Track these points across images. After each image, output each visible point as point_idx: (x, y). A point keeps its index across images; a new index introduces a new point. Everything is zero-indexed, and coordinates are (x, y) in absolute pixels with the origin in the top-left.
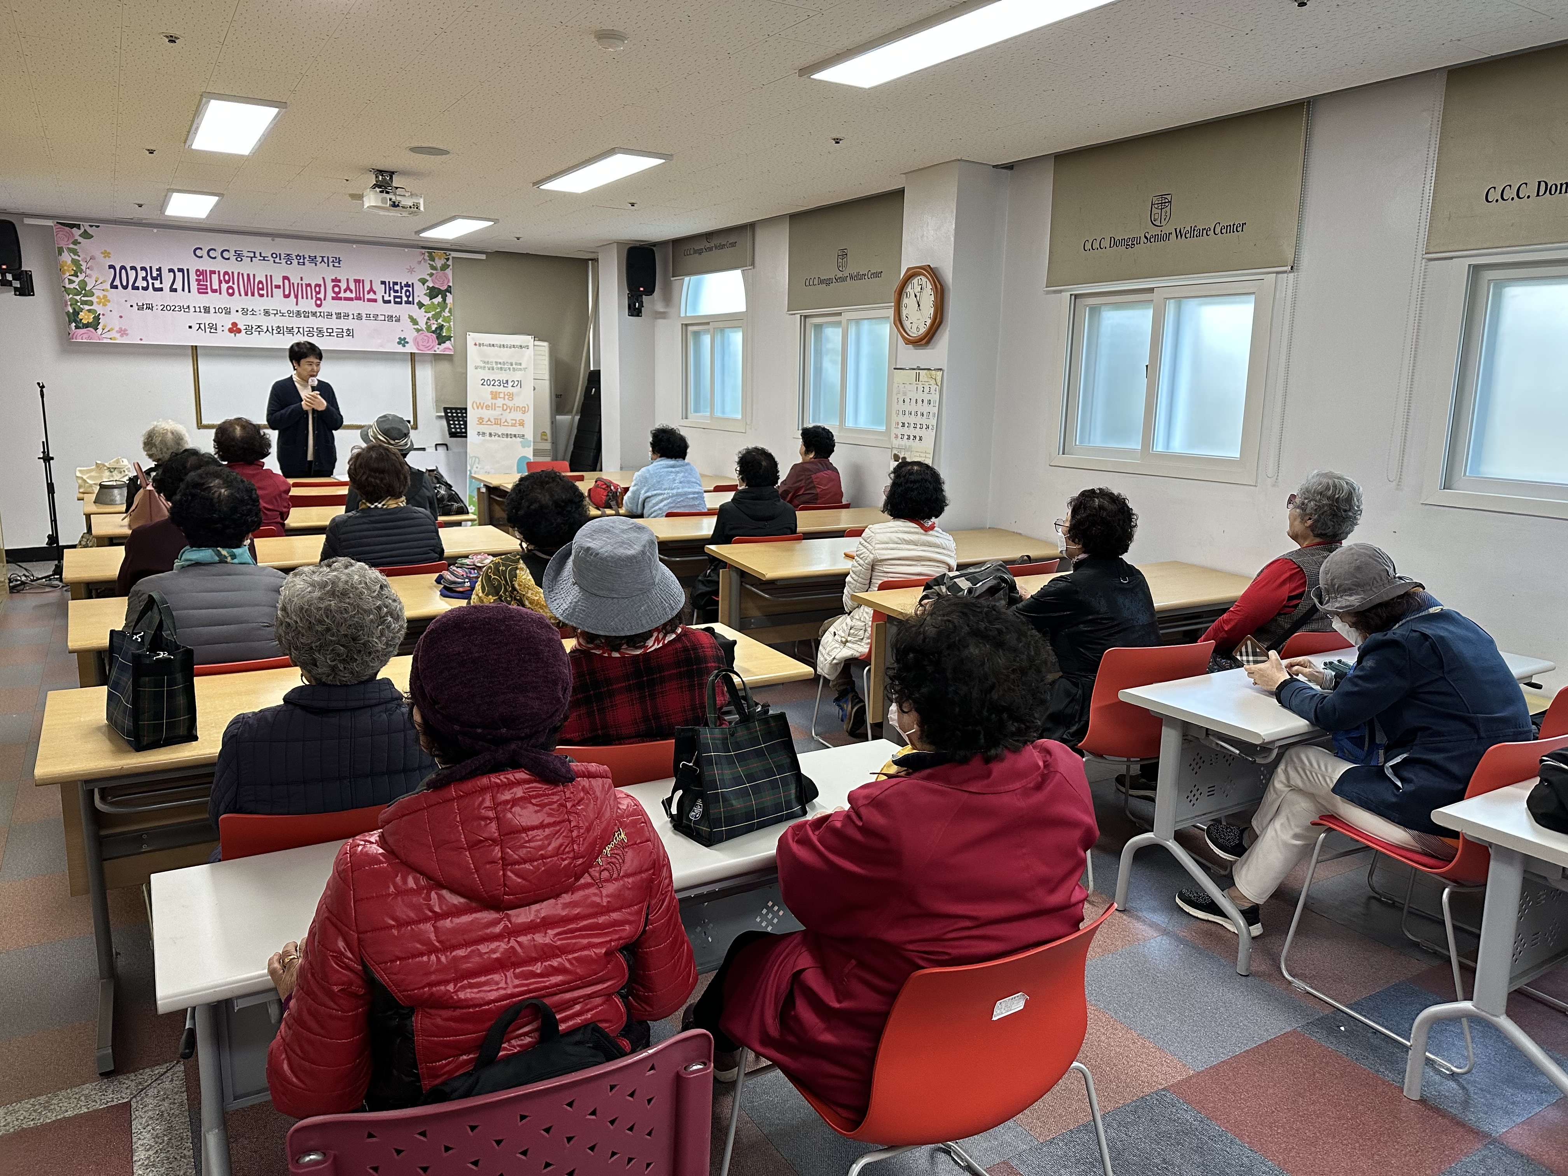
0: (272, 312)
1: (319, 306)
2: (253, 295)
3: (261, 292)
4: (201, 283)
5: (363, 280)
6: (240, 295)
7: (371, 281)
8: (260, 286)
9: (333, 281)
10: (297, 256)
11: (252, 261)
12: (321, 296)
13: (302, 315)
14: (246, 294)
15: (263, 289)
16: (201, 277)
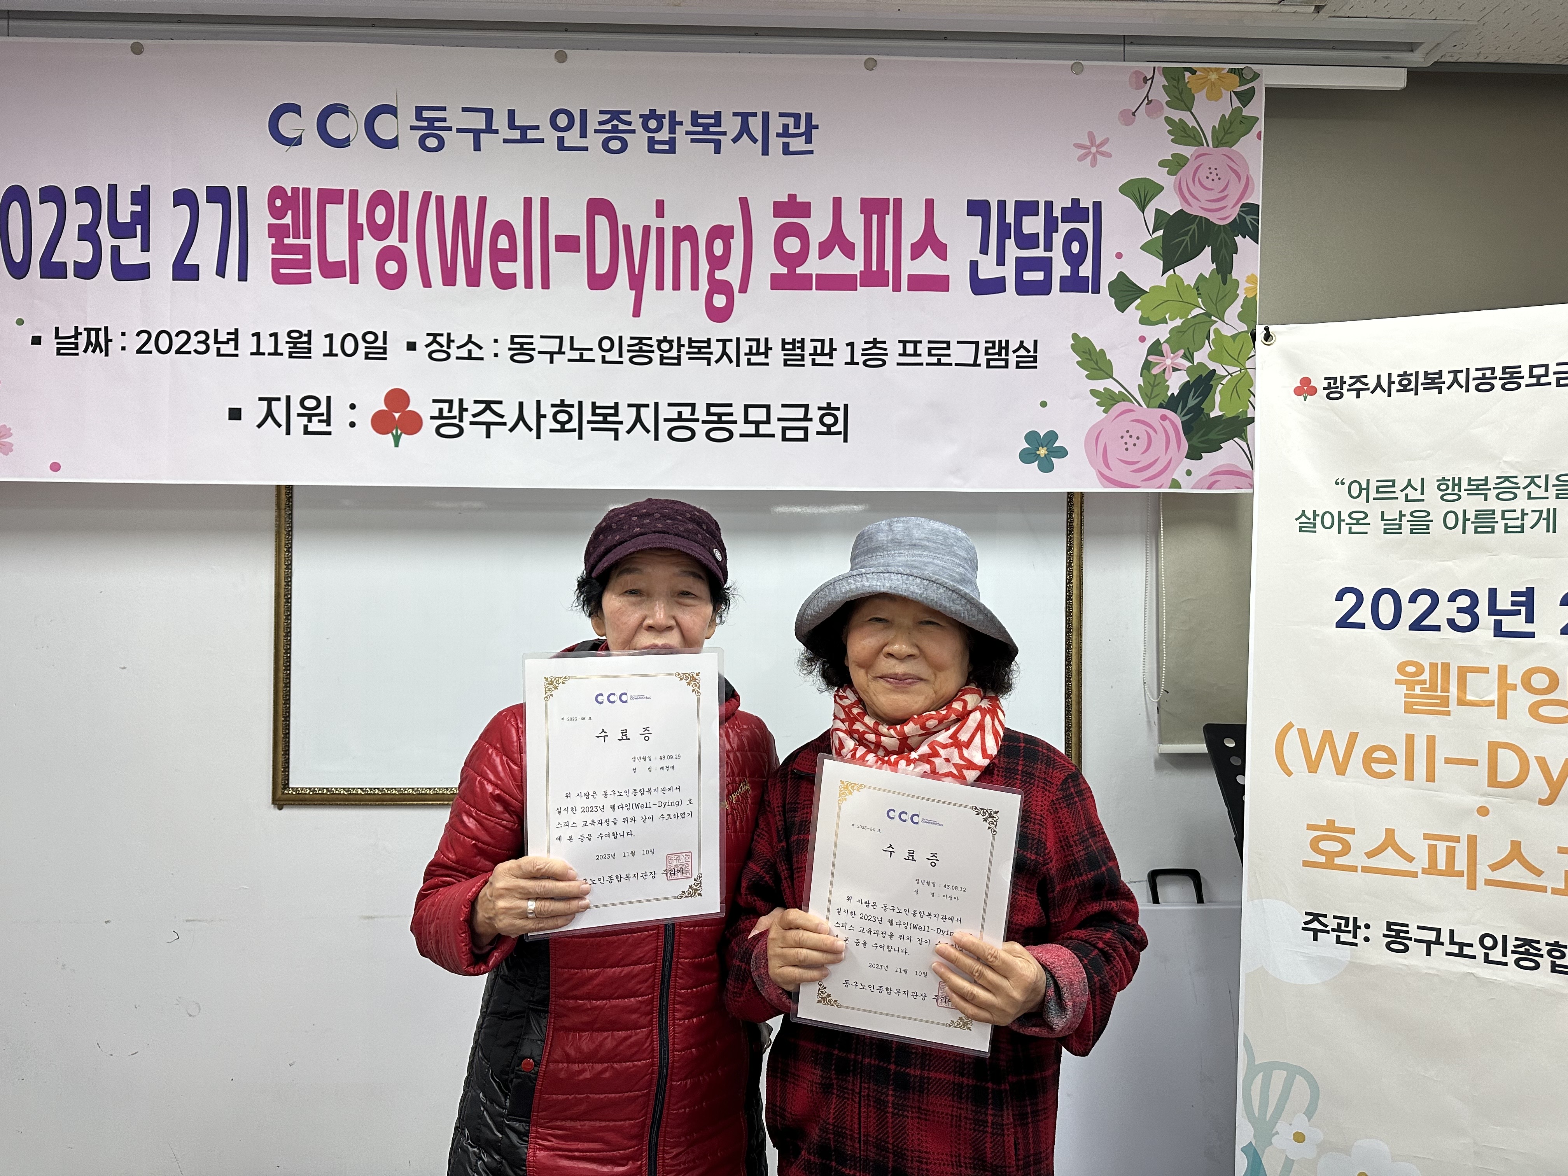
0: (540, 344)
1: (719, 315)
2: (473, 280)
3: (505, 267)
4: (287, 241)
5: (898, 202)
6: (427, 283)
7: (930, 204)
8: (503, 242)
9: (779, 209)
10: (645, 119)
11: (477, 148)
12: (731, 274)
13: (656, 356)
14: (449, 279)
15: (510, 255)
16: (288, 220)
